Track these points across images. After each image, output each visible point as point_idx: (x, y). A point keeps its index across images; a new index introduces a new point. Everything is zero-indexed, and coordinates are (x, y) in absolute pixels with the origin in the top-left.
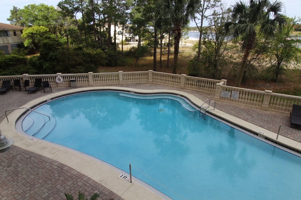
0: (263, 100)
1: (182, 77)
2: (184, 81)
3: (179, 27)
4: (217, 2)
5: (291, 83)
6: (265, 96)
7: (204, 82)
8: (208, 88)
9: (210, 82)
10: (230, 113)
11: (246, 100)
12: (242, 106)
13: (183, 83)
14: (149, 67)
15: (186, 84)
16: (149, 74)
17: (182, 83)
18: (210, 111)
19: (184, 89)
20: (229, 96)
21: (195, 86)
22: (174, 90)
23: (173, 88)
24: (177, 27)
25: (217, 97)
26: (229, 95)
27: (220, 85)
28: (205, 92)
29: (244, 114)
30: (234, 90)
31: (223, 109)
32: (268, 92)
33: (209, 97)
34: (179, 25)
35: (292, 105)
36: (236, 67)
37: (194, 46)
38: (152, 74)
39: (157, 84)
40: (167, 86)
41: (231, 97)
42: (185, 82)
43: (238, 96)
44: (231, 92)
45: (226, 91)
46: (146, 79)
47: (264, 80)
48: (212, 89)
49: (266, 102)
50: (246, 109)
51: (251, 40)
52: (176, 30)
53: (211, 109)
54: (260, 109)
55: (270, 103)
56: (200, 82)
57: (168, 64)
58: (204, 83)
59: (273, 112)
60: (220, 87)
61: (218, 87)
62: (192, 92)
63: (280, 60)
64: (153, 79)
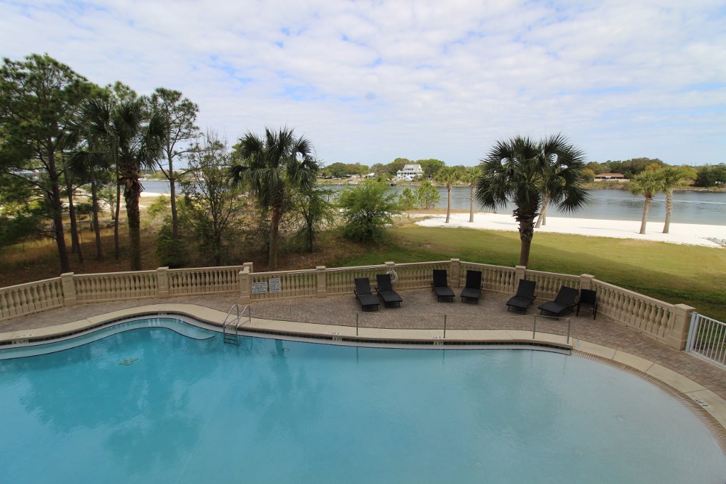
0: (316, 283)
1: (161, 273)
2: (166, 279)
3: (133, 171)
4: (192, 130)
5: (330, 251)
6: (318, 276)
7: (211, 274)
8: (221, 284)
9: (222, 273)
10: (278, 318)
11: (293, 289)
12: (290, 300)
13: (164, 285)
14: (43, 266)
15: (172, 288)
16: (64, 284)
17: (162, 287)
18: (245, 326)
19: (169, 298)
20: (266, 290)
21: (194, 286)
22: (145, 305)
23: (139, 302)
24: (128, 172)
25: (245, 295)
26: (266, 286)
27: (246, 274)
28: (217, 294)
29: (300, 313)
30: (273, 277)
31: (264, 315)
32: (321, 269)
33: (229, 301)
34: (132, 169)
35: (353, 279)
36: (252, 239)
37: (150, 209)
38: (72, 283)
39: (92, 303)
40: (122, 300)
41: (268, 289)
42: (169, 283)
43: (280, 286)
44: (268, 281)
45: (259, 281)
46: (55, 298)
47: (297, 252)
48: (229, 284)
49: (322, 285)
50: (297, 303)
51: (279, 193)
52: (127, 178)
53: (244, 322)
54: (316, 297)
55: (327, 284)
56: (203, 277)
57: (99, 251)
58: (211, 277)
59: (333, 298)
60: (247, 277)
61: (244, 277)
62: (191, 300)
63: (309, 220)
64: (80, 294)
